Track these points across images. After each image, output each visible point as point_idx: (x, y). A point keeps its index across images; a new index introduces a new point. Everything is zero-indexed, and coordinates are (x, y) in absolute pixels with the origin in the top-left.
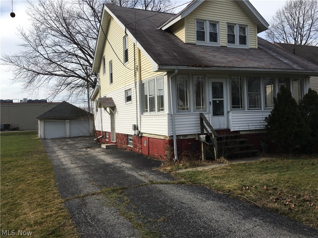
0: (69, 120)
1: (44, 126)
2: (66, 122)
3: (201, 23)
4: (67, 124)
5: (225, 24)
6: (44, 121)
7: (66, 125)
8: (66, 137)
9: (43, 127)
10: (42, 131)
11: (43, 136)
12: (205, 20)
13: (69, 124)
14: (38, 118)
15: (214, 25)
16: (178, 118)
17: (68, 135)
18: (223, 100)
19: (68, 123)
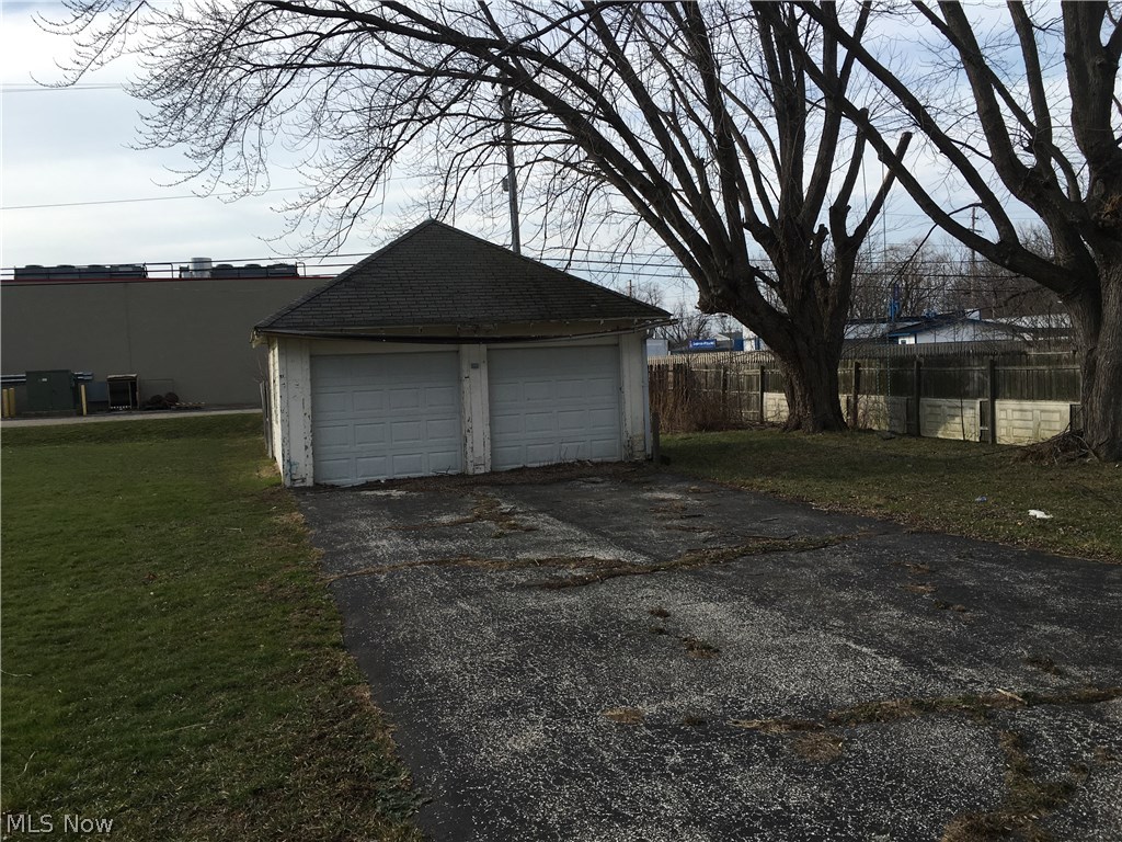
0: (483, 347)
1: (313, 395)
2: (465, 367)
4: (474, 374)
6: (311, 356)
7: (466, 384)
8: (470, 470)
9: (308, 403)
10: (302, 427)
11: (305, 469)
13: (484, 369)
14: (271, 333)
17: (479, 455)
19: (475, 366)
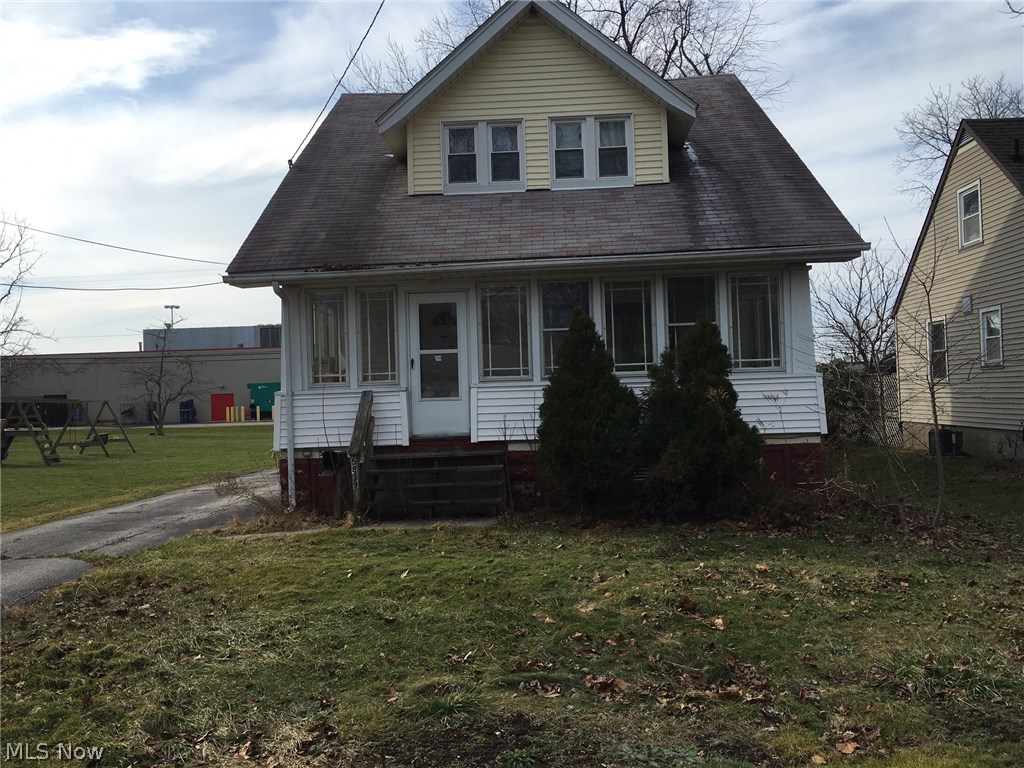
3: (462, 134)
5: (546, 123)
12: (476, 123)
15: (506, 130)
16: (305, 403)
18: (457, 354)
